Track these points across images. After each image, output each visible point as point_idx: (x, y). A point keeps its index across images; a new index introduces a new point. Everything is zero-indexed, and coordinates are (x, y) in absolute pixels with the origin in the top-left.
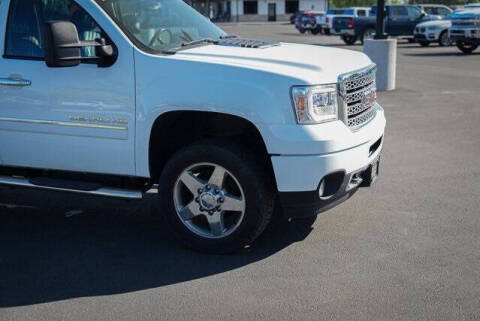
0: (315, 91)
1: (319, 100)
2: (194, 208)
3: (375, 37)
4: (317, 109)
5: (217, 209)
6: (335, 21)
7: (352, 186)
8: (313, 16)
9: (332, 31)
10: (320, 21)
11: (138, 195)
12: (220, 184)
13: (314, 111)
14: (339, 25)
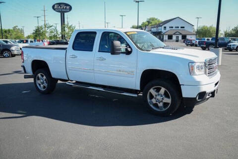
0: (197, 64)
1: (198, 67)
2: (154, 101)
3: (215, 48)
4: (198, 70)
5: (162, 101)
6: (199, 42)
7: (208, 97)
8: (191, 40)
9: (198, 45)
10: (193, 42)
11: (136, 95)
12: (163, 94)
13: (196, 71)
14: (200, 43)
